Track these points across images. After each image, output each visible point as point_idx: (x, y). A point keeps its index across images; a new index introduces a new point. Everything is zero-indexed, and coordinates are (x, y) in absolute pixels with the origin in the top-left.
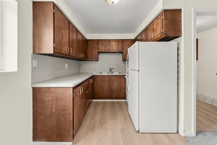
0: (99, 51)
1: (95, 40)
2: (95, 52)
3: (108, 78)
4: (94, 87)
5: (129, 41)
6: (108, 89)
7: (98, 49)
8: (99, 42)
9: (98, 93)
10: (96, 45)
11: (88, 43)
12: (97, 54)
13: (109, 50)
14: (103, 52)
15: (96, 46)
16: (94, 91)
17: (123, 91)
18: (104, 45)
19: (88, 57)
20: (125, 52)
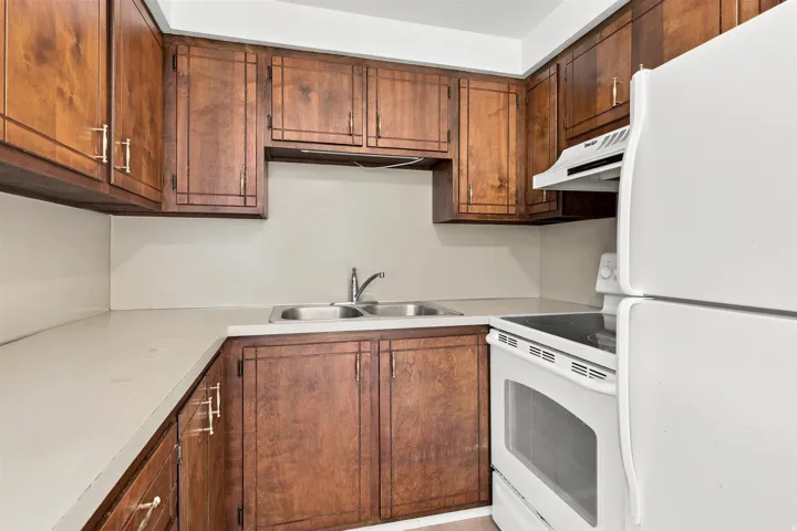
0: (277, 135)
1: (240, 45)
2: (244, 140)
3: (360, 352)
4: (236, 444)
5: (494, 86)
6: (353, 445)
7: (265, 122)
8: (276, 72)
9: (272, 489)
10: (252, 87)
11: (182, 62)
12: (255, 157)
13: (357, 140)
14: (305, 148)
15: (252, 98)
16: (236, 472)
17: (467, 449)
18: (314, 97)
19: (182, 184)
20: (464, 157)
